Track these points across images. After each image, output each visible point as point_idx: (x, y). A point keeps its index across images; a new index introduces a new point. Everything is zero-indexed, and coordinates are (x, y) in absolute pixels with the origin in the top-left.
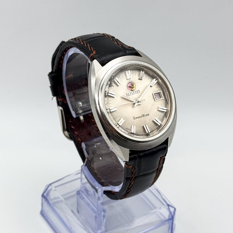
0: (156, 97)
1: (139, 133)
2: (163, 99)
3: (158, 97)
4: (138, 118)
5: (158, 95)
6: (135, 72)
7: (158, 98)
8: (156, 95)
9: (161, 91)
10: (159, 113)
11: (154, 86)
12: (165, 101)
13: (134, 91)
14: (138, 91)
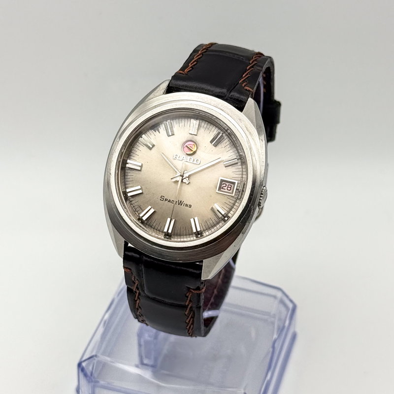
0: (226, 188)
1: (154, 224)
2: (232, 196)
3: (229, 189)
4: (169, 201)
7: (226, 190)
8: (228, 184)
9: (237, 182)
10: (210, 215)
11: (230, 167)
12: (233, 202)
13: (189, 157)
14: (196, 160)
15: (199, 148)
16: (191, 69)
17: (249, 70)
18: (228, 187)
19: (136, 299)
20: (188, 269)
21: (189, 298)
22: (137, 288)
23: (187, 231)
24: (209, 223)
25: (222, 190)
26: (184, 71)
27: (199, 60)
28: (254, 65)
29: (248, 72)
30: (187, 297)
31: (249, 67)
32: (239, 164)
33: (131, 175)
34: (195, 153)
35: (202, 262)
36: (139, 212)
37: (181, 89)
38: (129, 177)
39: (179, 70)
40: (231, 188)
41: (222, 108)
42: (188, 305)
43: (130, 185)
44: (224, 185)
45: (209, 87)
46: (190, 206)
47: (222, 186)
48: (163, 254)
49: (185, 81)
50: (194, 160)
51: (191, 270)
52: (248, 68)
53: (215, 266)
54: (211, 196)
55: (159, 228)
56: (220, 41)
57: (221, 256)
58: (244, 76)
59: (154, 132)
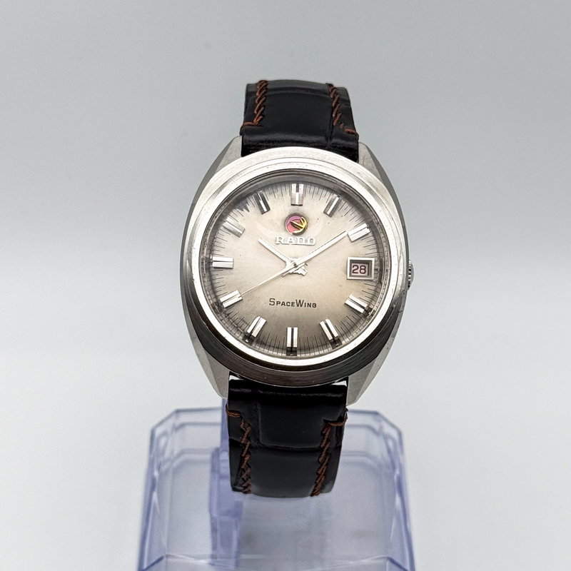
0: (358, 271)
1: (269, 340)
2: (371, 281)
3: (363, 271)
4: (283, 304)
5: (362, 268)
6: (320, 193)
7: (359, 274)
8: (359, 265)
9: (373, 259)
10: (346, 312)
11: (359, 241)
12: (373, 288)
13: (298, 238)
14: (309, 240)
15: (310, 222)
16: (261, 117)
17: (335, 107)
18: (361, 269)
19: (243, 455)
20: (326, 395)
21: (326, 437)
22: (248, 438)
23: (318, 341)
24: (346, 324)
25: (353, 274)
26: (253, 122)
27: (265, 104)
28: (338, 100)
29: (336, 110)
30: (324, 435)
31: (334, 102)
32: (370, 234)
33: (220, 278)
34: (305, 230)
35: (347, 379)
36: (243, 327)
37: (260, 146)
38: (217, 281)
39: (244, 122)
40: (365, 269)
41: (330, 161)
42: (324, 447)
43: (222, 292)
44: (356, 268)
45: (299, 138)
46: (314, 306)
47: (353, 269)
48: (290, 379)
49: (264, 135)
50: (306, 241)
51: (329, 395)
52: (333, 104)
53: (364, 382)
54: (341, 286)
55: (277, 344)
56: (270, 77)
57: (371, 366)
58: (334, 116)
59: (240, 211)
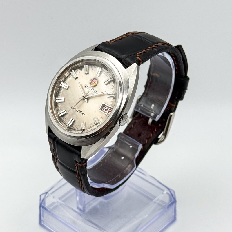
0: (105, 109)
1: (65, 120)
4: (75, 109)
7: (104, 111)
8: (106, 107)
9: (110, 107)
11: (110, 98)
15: (98, 83)
16: (115, 41)
18: (106, 109)
26: (111, 42)
29: (147, 50)
31: (150, 47)
34: (95, 86)
35: (81, 147)
38: (61, 92)
40: (107, 110)
42: (77, 172)
43: (60, 96)
46: (84, 115)
52: (148, 48)
54: (96, 112)
55: (66, 123)
57: (91, 147)
59: (79, 70)
